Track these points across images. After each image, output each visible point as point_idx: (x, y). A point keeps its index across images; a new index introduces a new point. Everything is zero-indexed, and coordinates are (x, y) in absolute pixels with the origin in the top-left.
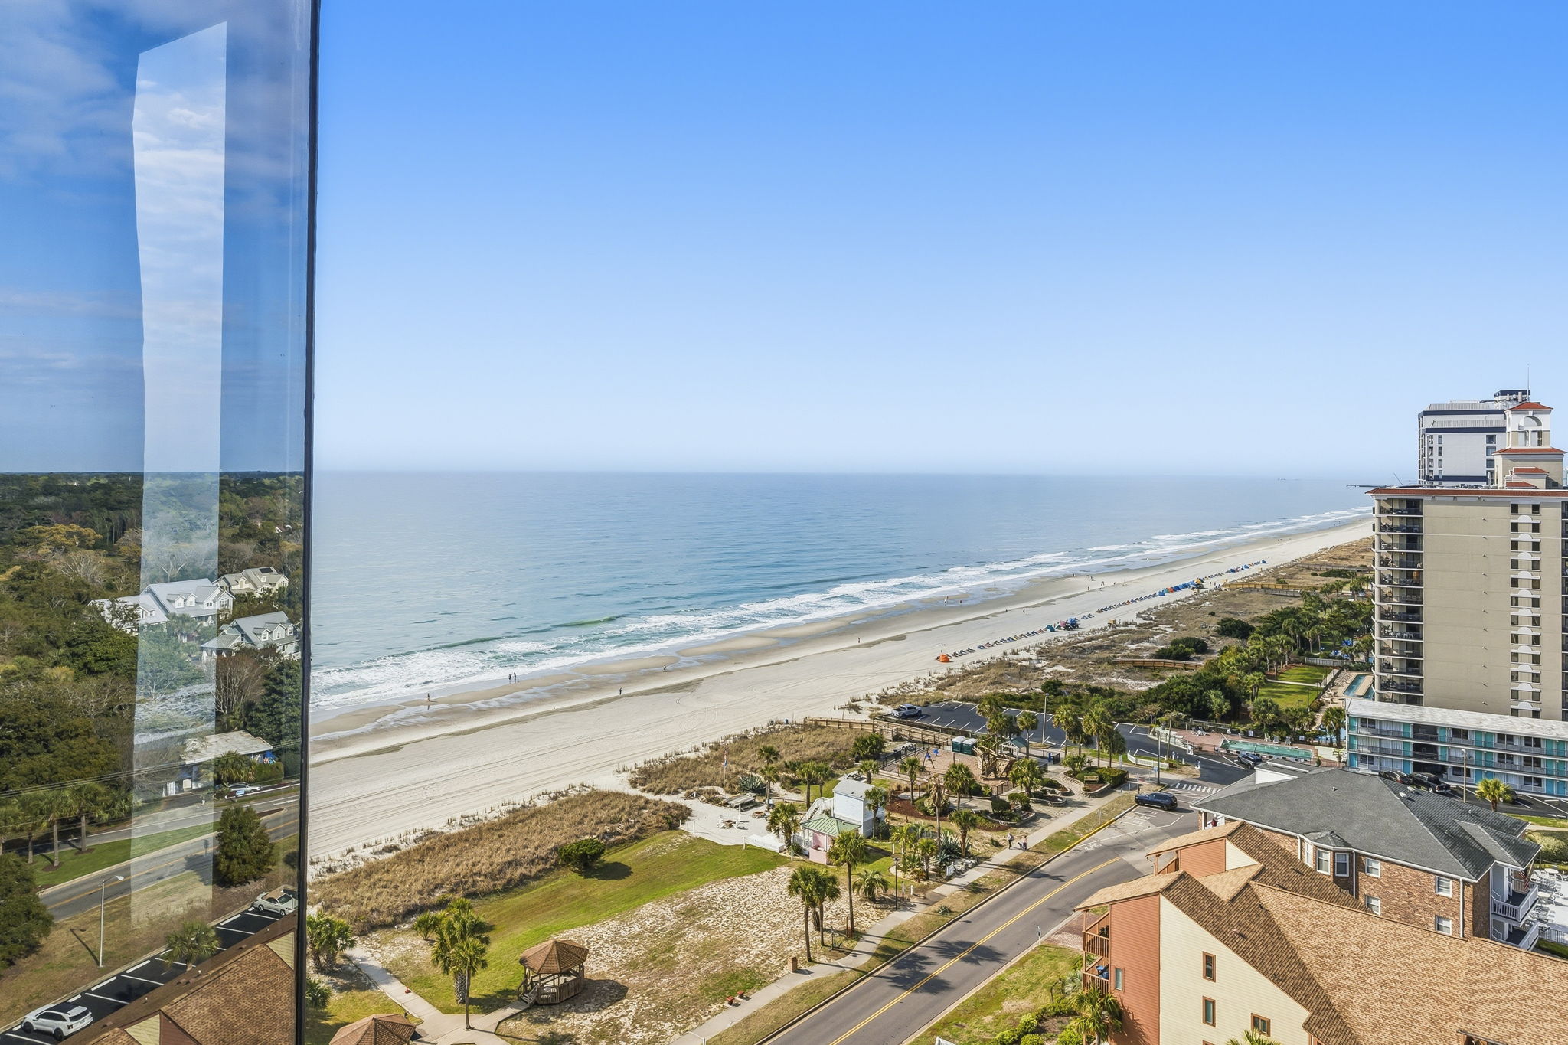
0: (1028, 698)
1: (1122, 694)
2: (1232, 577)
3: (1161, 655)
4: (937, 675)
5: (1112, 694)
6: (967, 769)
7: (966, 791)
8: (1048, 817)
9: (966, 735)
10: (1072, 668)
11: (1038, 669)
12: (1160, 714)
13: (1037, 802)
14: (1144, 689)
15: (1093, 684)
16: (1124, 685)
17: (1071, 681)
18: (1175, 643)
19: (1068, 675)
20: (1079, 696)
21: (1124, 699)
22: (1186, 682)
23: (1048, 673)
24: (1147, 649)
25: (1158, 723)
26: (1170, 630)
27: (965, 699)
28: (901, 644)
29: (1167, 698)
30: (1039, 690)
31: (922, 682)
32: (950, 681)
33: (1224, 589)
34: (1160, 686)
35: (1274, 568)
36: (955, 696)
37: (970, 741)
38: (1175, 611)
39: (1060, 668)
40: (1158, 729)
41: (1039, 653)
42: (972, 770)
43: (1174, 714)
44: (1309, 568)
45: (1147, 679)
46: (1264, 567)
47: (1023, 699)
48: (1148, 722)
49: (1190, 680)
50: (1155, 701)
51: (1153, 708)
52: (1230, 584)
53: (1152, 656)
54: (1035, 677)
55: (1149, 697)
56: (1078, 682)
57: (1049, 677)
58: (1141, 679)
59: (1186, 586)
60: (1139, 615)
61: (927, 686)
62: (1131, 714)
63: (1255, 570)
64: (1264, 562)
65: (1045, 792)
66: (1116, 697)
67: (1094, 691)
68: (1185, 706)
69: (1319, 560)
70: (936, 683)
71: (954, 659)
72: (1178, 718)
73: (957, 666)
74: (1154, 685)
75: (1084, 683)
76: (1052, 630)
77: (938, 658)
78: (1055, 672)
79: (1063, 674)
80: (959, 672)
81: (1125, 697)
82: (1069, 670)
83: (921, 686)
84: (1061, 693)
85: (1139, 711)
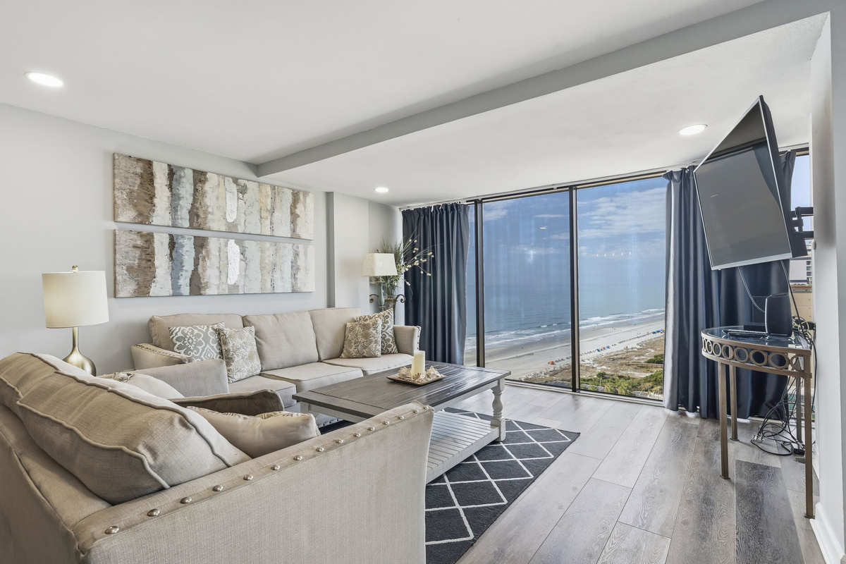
0: (591, 380)
1: (634, 379)
3: (649, 362)
4: (549, 370)
5: (629, 378)
10: (610, 367)
11: (593, 368)
12: (652, 387)
14: (643, 376)
15: (620, 374)
16: (634, 374)
17: (609, 373)
18: (655, 356)
19: (608, 370)
20: (614, 379)
21: (635, 380)
23: (599, 369)
24: (643, 359)
26: (653, 351)
27: (563, 380)
28: (532, 357)
29: (655, 380)
30: (595, 377)
31: (543, 373)
32: (555, 373)
34: (651, 375)
36: (558, 379)
38: (654, 343)
39: (604, 368)
40: (652, 394)
41: (594, 361)
43: (659, 387)
45: (644, 372)
47: (588, 380)
48: (646, 391)
50: (649, 382)
51: (648, 385)
53: (646, 362)
54: (593, 371)
55: (646, 380)
56: (613, 374)
57: (599, 371)
58: (641, 373)
59: (658, 332)
60: (638, 344)
61: (545, 374)
62: (639, 388)
66: (631, 380)
67: (621, 377)
70: (549, 373)
71: (557, 363)
72: (661, 389)
73: (557, 366)
74: (648, 374)
75: (616, 374)
76: (599, 351)
77: (549, 363)
78: (602, 369)
79: (605, 370)
80: (559, 369)
82: (608, 368)
84: (606, 378)
85: (642, 386)
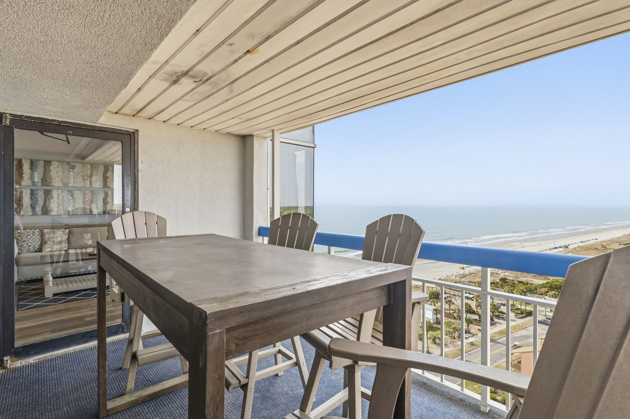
0: (493, 283)
1: (532, 284)
2: (581, 244)
4: (459, 274)
5: (527, 284)
6: (469, 305)
7: (469, 312)
8: (501, 324)
9: (470, 294)
10: (512, 274)
11: (497, 274)
12: (547, 292)
13: (496, 318)
14: (541, 283)
15: (520, 280)
16: (532, 281)
17: (510, 278)
19: (510, 276)
20: (514, 284)
21: (532, 286)
22: (559, 281)
25: (546, 295)
29: (550, 287)
30: (498, 281)
31: (454, 275)
32: (464, 276)
33: (577, 249)
34: (547, 282)
35: (601, 242)
36: (466, 281)
37: (471, 296)
39: (507, 274)
40: (547, 297)
42: (471, 305)
43: (553, 292)
44: (617, 242)
45: (542, 279)
46: (596, 241)
48: (542, 294)
49: (560, 281)
50: (545, 287)
51: (543, 290)
52: (580, 247)
54: (497, 276)
55: (542, 286)
56: (514, 279)
57: (502, 276)
58: (540, 279)
59: (560, 247)
61: (456, 277)
62: (535, 291)
63: (592, 242)
64: (596, 239)
65: (499, 315)
66: (529, 285)
67: (520, 282)
68: (558, 290)
69: (623, 239)
70: (459, 276)
71: (466, 268)
72: (555, 294)
73: (467, 271)
74: (545, 282)
75: (516, 279)
77: (460, 268)
78: (504, 275)
79: (508, 276)
80: (468, 273)
81: (533, 285)
82: (511, 275)
83: (454, 277)
84: (507, 282)
85: (538, 290)
